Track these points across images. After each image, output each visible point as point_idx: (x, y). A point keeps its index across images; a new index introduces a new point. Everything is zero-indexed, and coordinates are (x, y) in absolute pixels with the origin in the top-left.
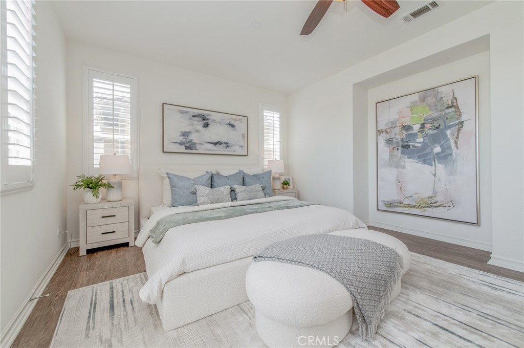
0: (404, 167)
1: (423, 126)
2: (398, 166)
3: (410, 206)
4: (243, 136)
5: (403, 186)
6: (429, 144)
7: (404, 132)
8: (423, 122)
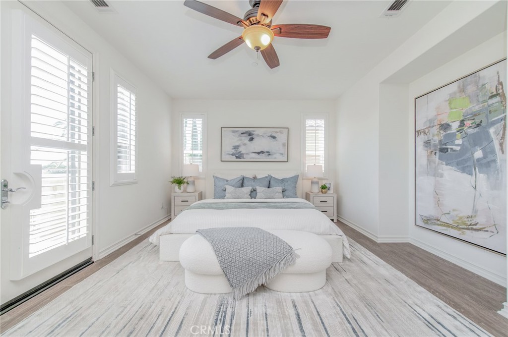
0: (442, 176)
1: (462, 123)
2: (436, 174)
3: (447, 225)
4: (284, 145)
5: (441, 199)
6: (469, 147)
7: (442, 132)
8: (462, 118)
